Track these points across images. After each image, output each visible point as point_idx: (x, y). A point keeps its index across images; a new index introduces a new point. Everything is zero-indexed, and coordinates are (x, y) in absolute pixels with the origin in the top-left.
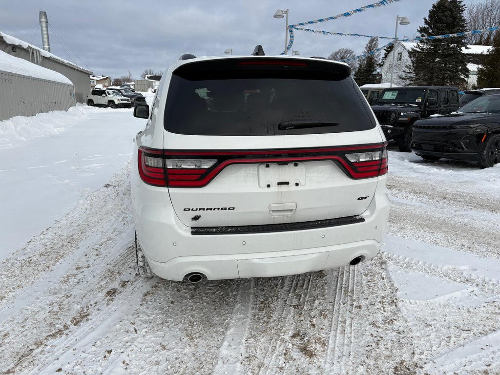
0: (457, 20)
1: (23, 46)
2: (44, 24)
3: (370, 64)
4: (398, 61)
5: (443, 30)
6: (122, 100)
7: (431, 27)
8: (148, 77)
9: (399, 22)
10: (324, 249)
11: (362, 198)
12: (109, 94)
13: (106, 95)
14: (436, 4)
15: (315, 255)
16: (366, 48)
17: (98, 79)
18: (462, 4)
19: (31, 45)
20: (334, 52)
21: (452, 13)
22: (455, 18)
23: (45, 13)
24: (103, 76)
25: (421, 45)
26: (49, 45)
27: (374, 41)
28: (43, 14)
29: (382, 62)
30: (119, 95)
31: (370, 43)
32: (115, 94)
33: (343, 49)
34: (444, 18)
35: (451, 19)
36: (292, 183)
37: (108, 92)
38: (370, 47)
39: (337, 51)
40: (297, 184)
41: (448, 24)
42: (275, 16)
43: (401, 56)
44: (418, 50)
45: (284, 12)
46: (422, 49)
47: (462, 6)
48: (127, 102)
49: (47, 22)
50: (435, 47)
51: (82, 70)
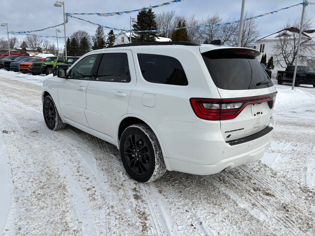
0: (153, 23)
3: (102, 42)
4: (122, 42)
5: (146, 27)
7: (139, 24)
9: (132, 20)
14: (140, 12)
16: (96, 32)
18: (154, 14)
20: (75, 32)
21: (150, 18)
22: (151, 21)
25: (135, 34)
27: (101, 28)
29: (107, 42)
31: (98, 29)
33: (81, 31)
34: (146, 20)
35: (149, 21)
38: (99, 32)
39: (77, 32)
41: (148, 24)
42: (55, 5)
43: (123, 39)
44: (134, 37)
45: (61, 3)
46: (136, 37)
47: (154, 15)
50: (142, 36)
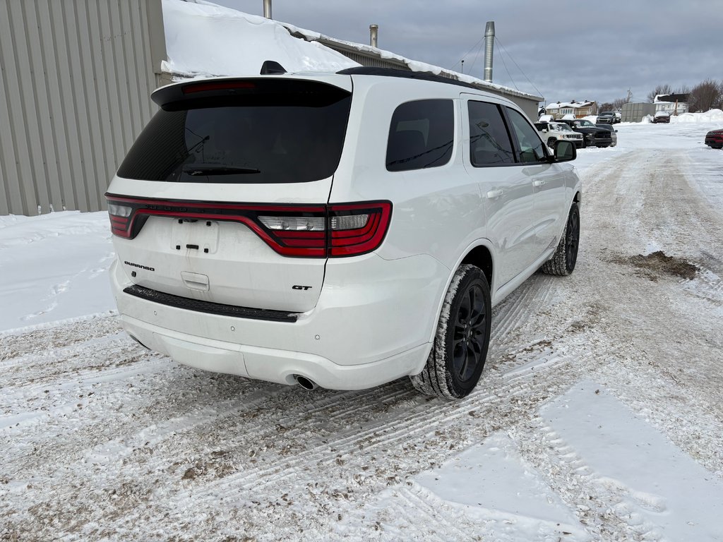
1: (434, 72)
2: (489, 38)
6: (568, 136)
8: (659, 98)
10: (236, 347)
11: (300, 288)
12: (552, 128)
13: (548, 130)
15: (222, 352)
17: (578, 106)
19: (445, 70)
23: (493, 23)
24: (586, 101)
26: (491, 66)
28: (490, 24)
30: (567, 129)
32: (561, 128)
36: (202, 249)
37: (551, 126)
40: (206, 251)
48: (576, 139)
49: (493, 36)
51: (526, 97)
